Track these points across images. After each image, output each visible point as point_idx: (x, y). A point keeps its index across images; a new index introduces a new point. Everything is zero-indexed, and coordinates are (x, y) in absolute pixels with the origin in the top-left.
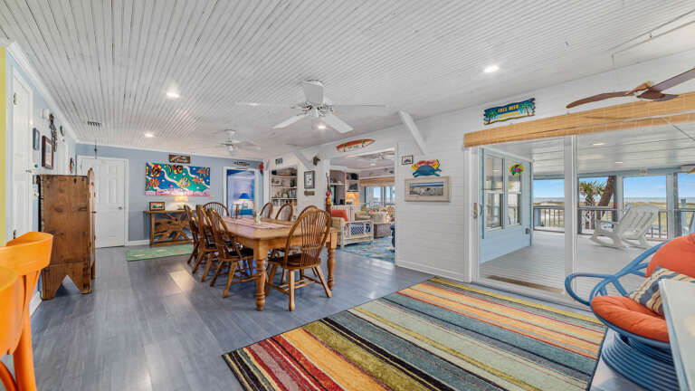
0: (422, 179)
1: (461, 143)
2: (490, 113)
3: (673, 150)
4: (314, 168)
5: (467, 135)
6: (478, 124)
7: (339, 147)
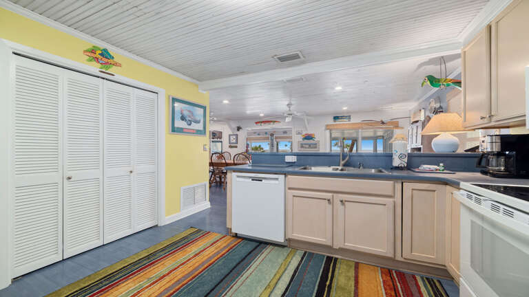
0: (306, 141)
1: (324, 128)
2: (336, 118)
3: (375, 132)
4: (238, 133)
5: (327, 126)
6: (331, 121)
7: (256, 123)
